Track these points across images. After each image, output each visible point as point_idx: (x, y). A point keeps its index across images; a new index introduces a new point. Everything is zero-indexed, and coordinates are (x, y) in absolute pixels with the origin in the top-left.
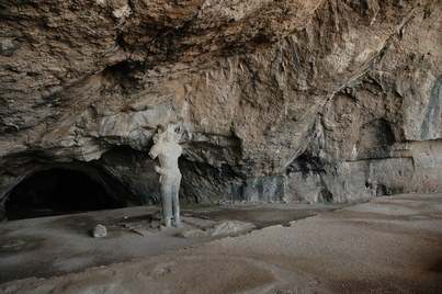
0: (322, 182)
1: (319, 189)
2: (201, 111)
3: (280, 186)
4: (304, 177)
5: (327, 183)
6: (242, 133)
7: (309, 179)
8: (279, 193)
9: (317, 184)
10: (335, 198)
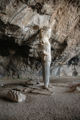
0: (75, 69)
1: (73, 71)
2: (60, 27)
3: (59, 70)
4: (68, 67)
5: (76, 69)
6: (70, 42)
7: (70, 67)
8: (59, 73)
9: (73, 69)
10: (79, 74)
